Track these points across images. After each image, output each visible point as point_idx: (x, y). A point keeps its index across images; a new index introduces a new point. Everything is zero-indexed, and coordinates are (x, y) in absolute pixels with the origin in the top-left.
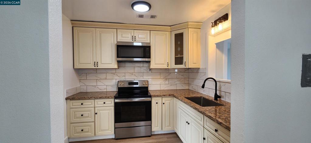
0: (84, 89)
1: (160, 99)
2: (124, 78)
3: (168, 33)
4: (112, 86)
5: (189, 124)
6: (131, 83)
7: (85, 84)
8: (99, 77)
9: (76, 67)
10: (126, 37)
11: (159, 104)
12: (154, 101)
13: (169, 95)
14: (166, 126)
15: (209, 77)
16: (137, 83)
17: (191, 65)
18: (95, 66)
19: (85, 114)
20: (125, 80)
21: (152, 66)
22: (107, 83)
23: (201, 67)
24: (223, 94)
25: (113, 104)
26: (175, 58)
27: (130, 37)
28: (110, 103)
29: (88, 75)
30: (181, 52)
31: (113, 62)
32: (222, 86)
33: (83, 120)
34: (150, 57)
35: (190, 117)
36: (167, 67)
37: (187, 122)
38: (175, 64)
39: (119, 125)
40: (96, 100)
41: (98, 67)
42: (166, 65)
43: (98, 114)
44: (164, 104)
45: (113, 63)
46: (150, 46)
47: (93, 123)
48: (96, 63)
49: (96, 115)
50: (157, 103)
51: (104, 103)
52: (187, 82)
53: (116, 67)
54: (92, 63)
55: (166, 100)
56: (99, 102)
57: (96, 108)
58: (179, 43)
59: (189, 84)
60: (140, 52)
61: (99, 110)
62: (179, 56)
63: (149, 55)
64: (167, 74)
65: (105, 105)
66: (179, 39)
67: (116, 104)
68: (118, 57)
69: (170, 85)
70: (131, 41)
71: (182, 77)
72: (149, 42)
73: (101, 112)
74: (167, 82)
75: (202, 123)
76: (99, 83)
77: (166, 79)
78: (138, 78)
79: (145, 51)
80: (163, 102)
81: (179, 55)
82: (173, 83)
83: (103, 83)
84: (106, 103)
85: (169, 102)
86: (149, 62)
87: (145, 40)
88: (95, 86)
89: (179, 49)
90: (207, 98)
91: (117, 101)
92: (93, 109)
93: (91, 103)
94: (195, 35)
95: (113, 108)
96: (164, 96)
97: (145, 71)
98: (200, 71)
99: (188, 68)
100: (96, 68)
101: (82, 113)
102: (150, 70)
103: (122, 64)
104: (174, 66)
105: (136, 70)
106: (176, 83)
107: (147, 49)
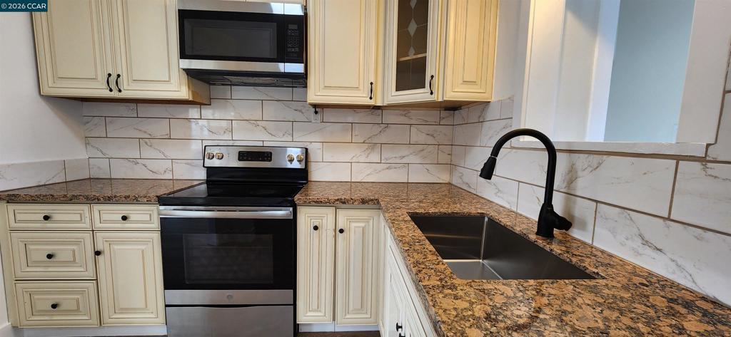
0: (100, 168)
1: (329, 212)
2: (227, 136)
4: (189, 162)
6: (248, 155)
7: (104, 151)
8: (145, 132)
9: (47, 90)
11: (324, 234)
12: (306, 218)
13: (363, 202)
14: (351, 309)
15: (522, 127)
16: (266, 156)
17: (453, 91)
18: (111, 90)
19: (63, 253)
20: (230, 143)
21: (315, 93)
22: (173, 151)
23: (493, 99)
25: (156, 225)
26: (398, 63)
28: (147, 218)
29: (110, 122)
32: (580, 173)
33: (53, 270)
34: (304, 57)
36: (367, 101)
38: (397, 89)
40: (96, 208)
41: (120, 91)
42: (366, 93)
44: (341, 231)
45: (172, 81)
46: (304, 17)
47: (92, 285)
48: (113, 79)
49: (100, 258)
50: (316, 228)
51: (124, 218)
52: (444, 158)
53: (183, 93)
54: (99, 78)
55: (350, 220)
56: (109, 214)
57: (99, 235)
58: (413, 2)
59: (451, 166)
61: (110, 242)
62: (411, 57)
63: (298, 50)
64: (377, 129)
65: (127, 225)
67: (166, 223)
68: (183, 55)
69: (386, 166)
71: (430, 140)
73: (116, 247)
74: (375, 157)
76: (148, 152)
77: (372, 145)
78: (274, 138)
79: (287, 34)
80: (339, 227)
81: (412, 51)
82: (398, 161)
83: (159, 151)
84: (133, 217)
85: (363, 225)
86: (300, 80)
88: (134, 161)
89: (413, 29)
90: (505, 221)
92: (88, 236)
93: (78, 217)
95: (156, 237)
96: (344, 203)
97: (299, 116)
98: (492, 113)
99: (440, 100)
100: (115, 94)
101: (50, 249)
102: (316, 112)
103: (218, 90)
104: (394, 93)
105: (271, 111)
106: (404, 161)
107: (291, 26)
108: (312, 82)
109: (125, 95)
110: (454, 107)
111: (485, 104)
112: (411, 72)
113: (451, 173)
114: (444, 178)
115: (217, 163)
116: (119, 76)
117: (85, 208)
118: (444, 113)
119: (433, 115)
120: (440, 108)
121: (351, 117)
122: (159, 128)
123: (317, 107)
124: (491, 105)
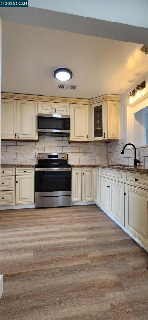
0: (4, 161)
1: (80, 169)
2: (43, 151)
3: (87, 106)
4: (32, 159)
5: (109, 187)
6: (51, 156)
7: (5, 156)
8: (19, 150)
10: (46, 110)
11: (79, 174)
12: (74, 171)
13: (89, 166)
14: (86, 196)
15: (128, 143)
16: (56, 156)
17: (110, 137)
18: (16, 137)
19: (6, 182)
20: (44, 153)
21: (72, 138)
22: (27, 155)
23: (120, 139)
24: (142, 159)
25: (33, 173)
26: (94, 130)
27: (50, 109)
28: (31, 171)
29: (8, 147)
30: (101, 125)
31: (33, 133)
32: (141, 152)
33: (4, 188)
34: (69, 129)
35: (111, 181)
36: (86, 140)
37: (107, 186)
38: (94, 137)
39: (38, 194)
40: (17, 169)
41: (18, 137)
42: (86, 138)
43: (19, 182)
44: (84, 174)
45: (33, 135)
46: (70, 119)
47: (14, 192)
49: (17, 183)
50: (77, 173)
51: (25, 171)
52: (106, 157)
53: (36, 138)
54: (13, 134)
55: (86, 171)
56: (20, 171)
57: (17, 177)
58: (98, 115)
59: (108, 159)
60: (60, 124)
61: (20, 179)
62: (98, 129)
63: (69, 127)
64: (86, 148)
65: (26, 174)
66: (98, 112)
67: (36, 172)
68: (38, 128)
69: (89, 159)
70: (52, 113)
71: (102, 151)
72: (68, 114)
73: (21, 180)
74: (86, 157)
75: (122, 180)
76: (19, 156)
77: (85, 153)
78: (57, 151)
79: (65, 123)
81: (98, 127)
82: (92, 157)
83: (23, 156)
84: (27, 171)
85: (89, 172)
86: (68, 135)
87: (65, 112)
88: (15, 159)
89: (98, 122)
90: (126, 165)
91: (37, 169)
92: (14, 177)
93: (11, 172)
94: (114, 107)
95: (33, 177)
96: (84, 166)
97: (64, 145)
98: (119, 143)
99: (107, 139)
100: (17, 139)
101: (3, 181)
102: (69, 144)
103: (42, 138)
104: (94, 138)
105: (56, 143)
106: (95, 157)
107: (67, 121)
108: (72, 135)
109: (20, 138)
110: (107, 142)
111: (117, 140)
112: (98, 133)
113: (108, 161)
114: (106, 162)
115: (42, 159)
116: (18, 133)
117: (14, 169)
118: (105, 144)
119: (102, 144)
120: (104, 142)
121: (78, 145)
122: (23, 149)
123: (71, 142)
124: (119, 141)
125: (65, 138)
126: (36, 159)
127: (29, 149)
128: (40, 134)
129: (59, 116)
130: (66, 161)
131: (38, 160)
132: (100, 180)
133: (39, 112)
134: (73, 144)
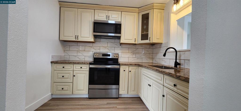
0: (67, 58)
1: (127, 67)
2: (99, 51)
3: (136, 14)
4: (89, 57)
5: (150, 86)
6: (104, 55)
7: (68, 54)
8: (79, 49)
9: (61, 39)
10: (101, 17)
11: (126, 72)
12: (122, 69)
13: (135, 65)
14: (132, 90)
15: (170, 47)
16: (109, 55)
17: (154, 41)
18: (76, 39)
19: (66, 76)
20: (99, 52)
21: (122, 41)
22: (85, 54)
24: (182, 62)
25: (88, 69)
26: (141, 34)
27: (104, 16)
28: (86, 68)
29: (71, 47)
30: (147, 29)
31: (90, 36)
32: (181, 55)
33: (64, 80)
34: (120, 33)
35: (152, 80)
36: (134, 43)
37: (149, 85)
38: (141, 40)
39: (93, 86)
40: (75, 65)
41: (78, 39)
42: (134, 41)
43: (76, 76)
44: (130, 71)
46: (121, 24)
47: (71, 84)
48: (77, 37)
49: (74, 77)
50: (124, 71)
51: (81, 68)
52: (151, 57)
53: (92, 40)
54: (73, 36)
55: (132, 69)
56: (78, 67)
57: (75, 72)
58: (145, 22)
59: (153, 58)
60: (113, 28)
61: (77, 73)
62: (145, 33)
63: (119, 31)
64: (135, 49)
65: (81, 69)
66: (145, 19)
67: (91, 69)
68: (94, 32)
69: (137, 58)
70: (106, 20)
71: (147, 52)
72: (120, 20)
73: (78, 75)
74: (134, 56)
75: (162, 82)
76: (79, 54)
77: (133, 53)
78: (110, 51)
79: (117, 28)
80: (130, 70)
81: (145, 32)
83: (82, 54)
84: (83, 67)
85: (135, 70)
86: (119, 38)
87: (117, 19)
88: (76, 56)
89: (145, 27)
90: (168, 66)
91: (92, 66)
92: (72, 72)
93: (70, 67)
94: (159, 15)
95: (88, 73)
96: (131, 65)
97: (116, 46)
98: (163, 45)
99: (152, 42)
100: (77, 40)
101: (63, 75)
102: (120, 45)
103: (98, 40)
104: (141, 41)
105: (109, 45)
106: (141, 57)
107: (118, 26)
108: (122, 38)
109: (79, 40)
110: (153, 44)
111: (161, 44)
112: (145, 36)
113: (153, 60)
114: (151, 61)
115: (97, 57)
116: (78, 36)
117: (72, 65)
118: (151, 46)
119: (148, 46)
120: (150, 44)
121: (128, 46)
123: (121, 44)
124: (163, 44)
125: (117, 40)
126: (93, 57)
127: (87, 48)
128: (95, 37)
129: (113, 22)
130: (117, 59)
131: (94, 58)
132: (143, 78)
133: (96, 19)
134: (123, 46)
